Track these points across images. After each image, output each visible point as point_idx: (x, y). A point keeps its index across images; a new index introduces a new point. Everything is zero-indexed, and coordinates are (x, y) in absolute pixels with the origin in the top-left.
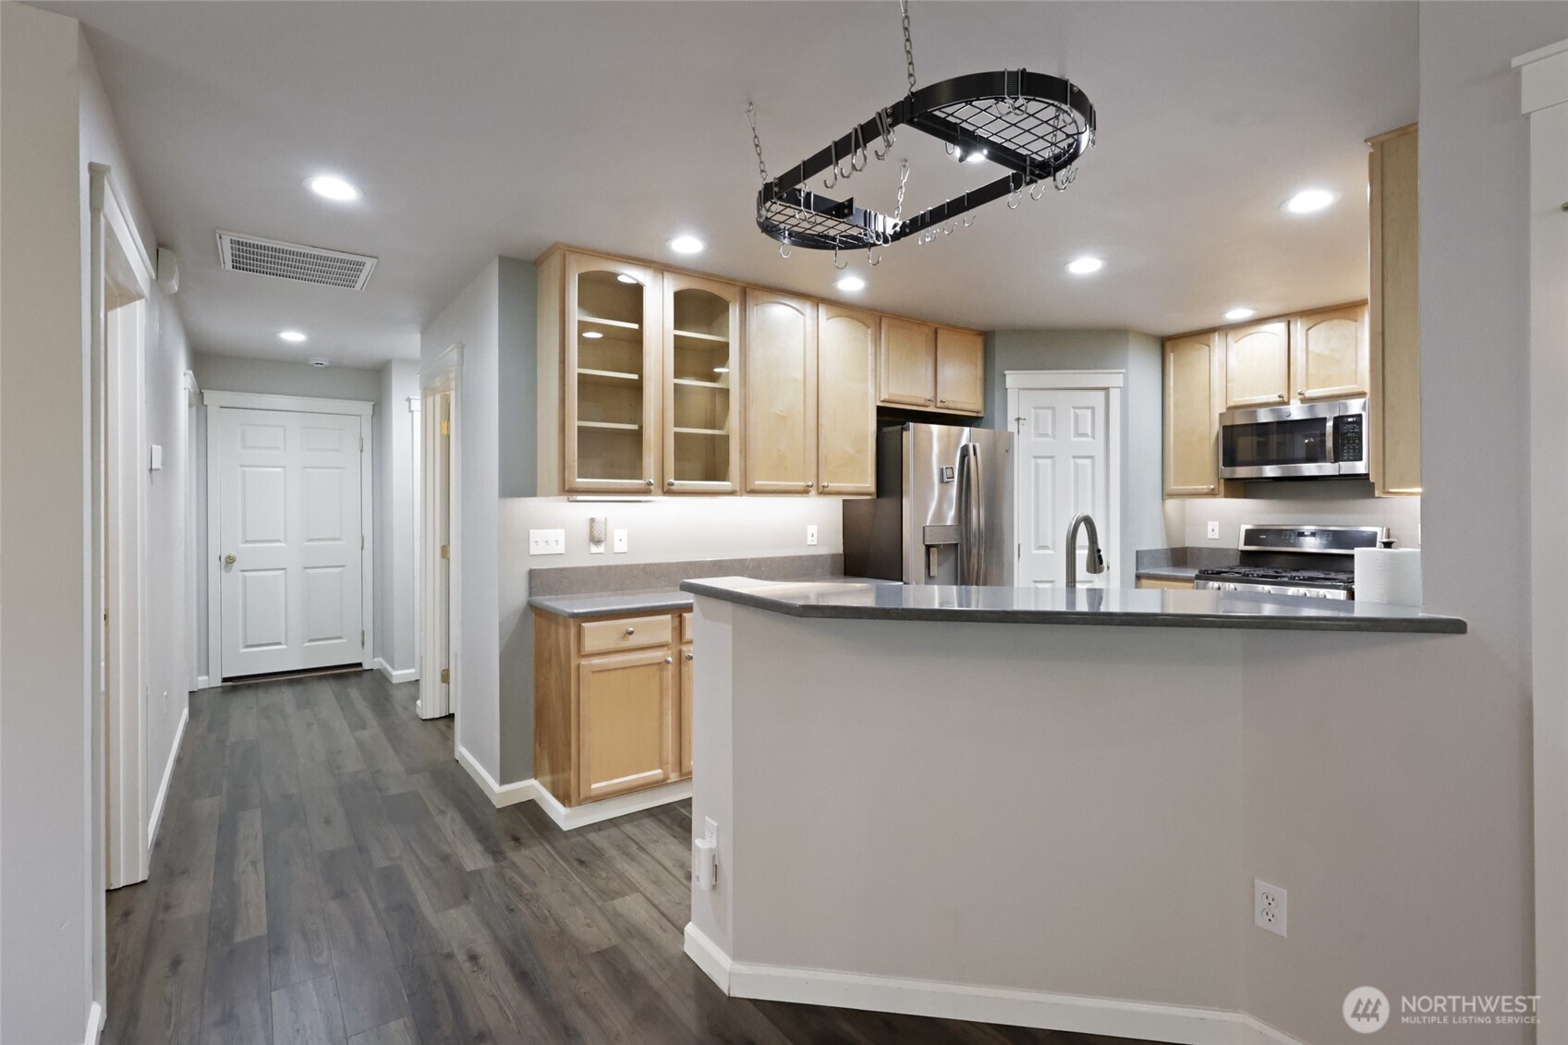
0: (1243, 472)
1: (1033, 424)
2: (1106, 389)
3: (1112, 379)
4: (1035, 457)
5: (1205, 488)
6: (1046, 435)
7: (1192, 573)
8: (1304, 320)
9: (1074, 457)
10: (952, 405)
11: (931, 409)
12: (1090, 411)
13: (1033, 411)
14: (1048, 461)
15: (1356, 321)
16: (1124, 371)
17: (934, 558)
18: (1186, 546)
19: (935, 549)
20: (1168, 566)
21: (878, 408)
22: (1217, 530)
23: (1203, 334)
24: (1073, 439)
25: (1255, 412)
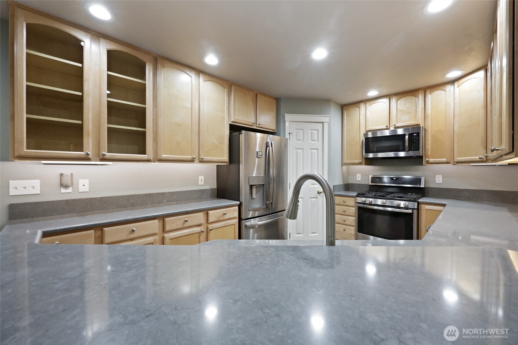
0: (371, 155)
1: (295, 135)
2: (323, 123)
3: (325, 119)
4: (296, 149)
5: (357, 161)
6: (300, 140)
7: (355, 194)
8: (396, 97)
9: (311, 149)
10: (263, 126)
11: (254, 127)
12: (317, 131)
13: (295, 130)
14: (301, 151)
15: (416, 97)
16: (329, 116)
17: (254, 190)
18: (349, 183)
19: (255, 186)
20: (344, 191)
21: (230, 124)
22: (360, 177)
23: (357, 103)
24: (311, 142)
25: (377, 132)
